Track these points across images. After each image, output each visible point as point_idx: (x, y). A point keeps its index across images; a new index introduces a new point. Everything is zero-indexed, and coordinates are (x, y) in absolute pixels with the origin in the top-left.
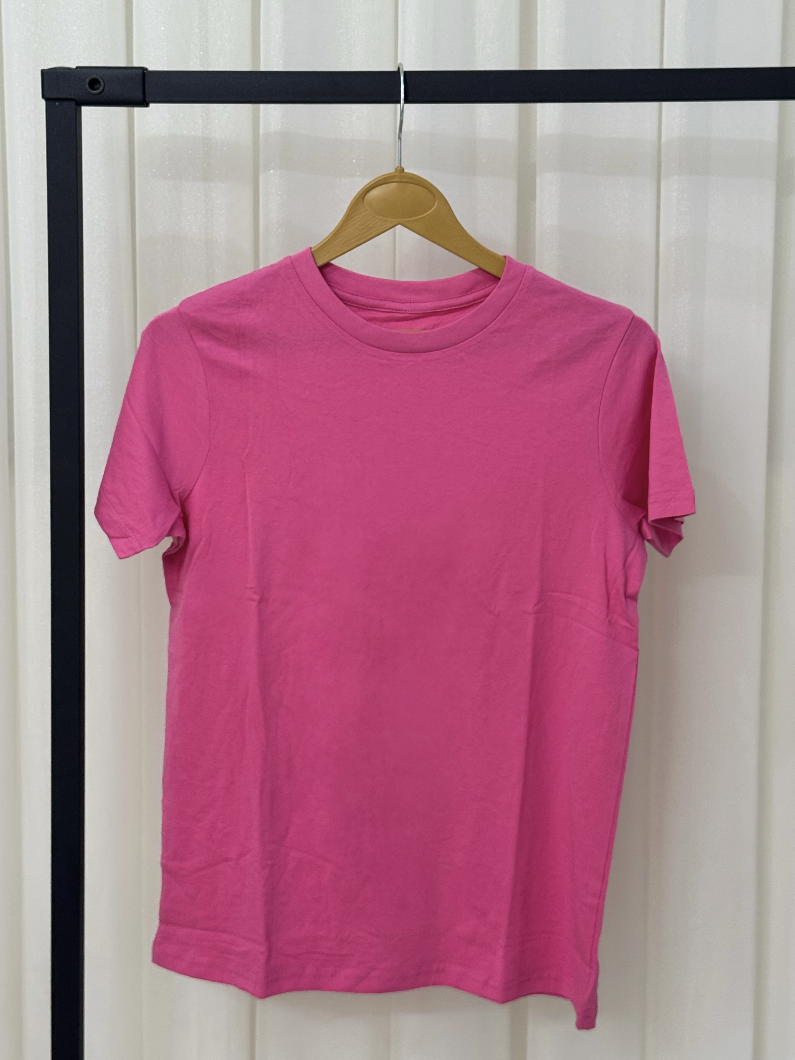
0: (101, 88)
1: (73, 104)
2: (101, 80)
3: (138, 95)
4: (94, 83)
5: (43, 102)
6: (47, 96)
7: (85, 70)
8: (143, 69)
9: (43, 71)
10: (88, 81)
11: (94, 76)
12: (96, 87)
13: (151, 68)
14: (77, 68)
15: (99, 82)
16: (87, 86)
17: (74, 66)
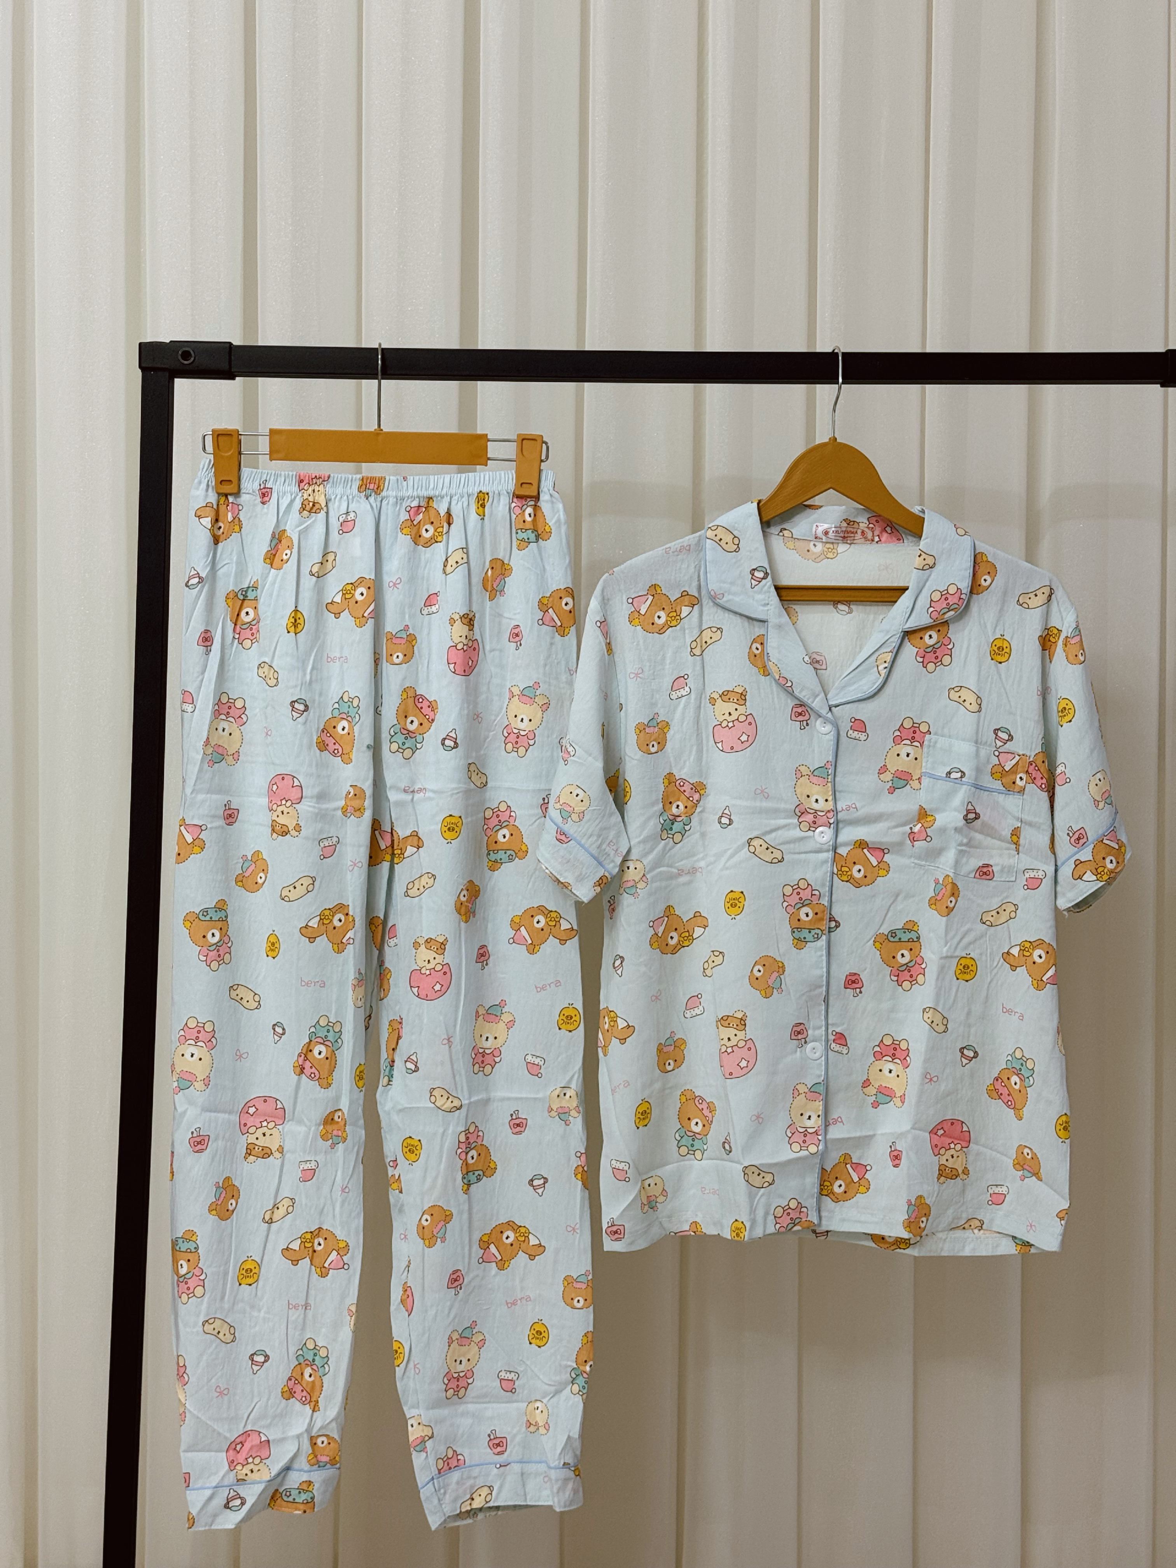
0: (192, 359)
1: (167, 376)
2: (192, 352)
3: (225, 366)
4: (186, 355)
5: (139, 372)
6: (143, 365)
7: (178, 344)
8: (230, 343)
9: (140, 344)
10: (180, 352)
11: (187, 349)
12: (186, 359)
13: (236, 342)
14: (171, 342)
15: (191, 355)
16: (180, 358)
17: (168, 341)
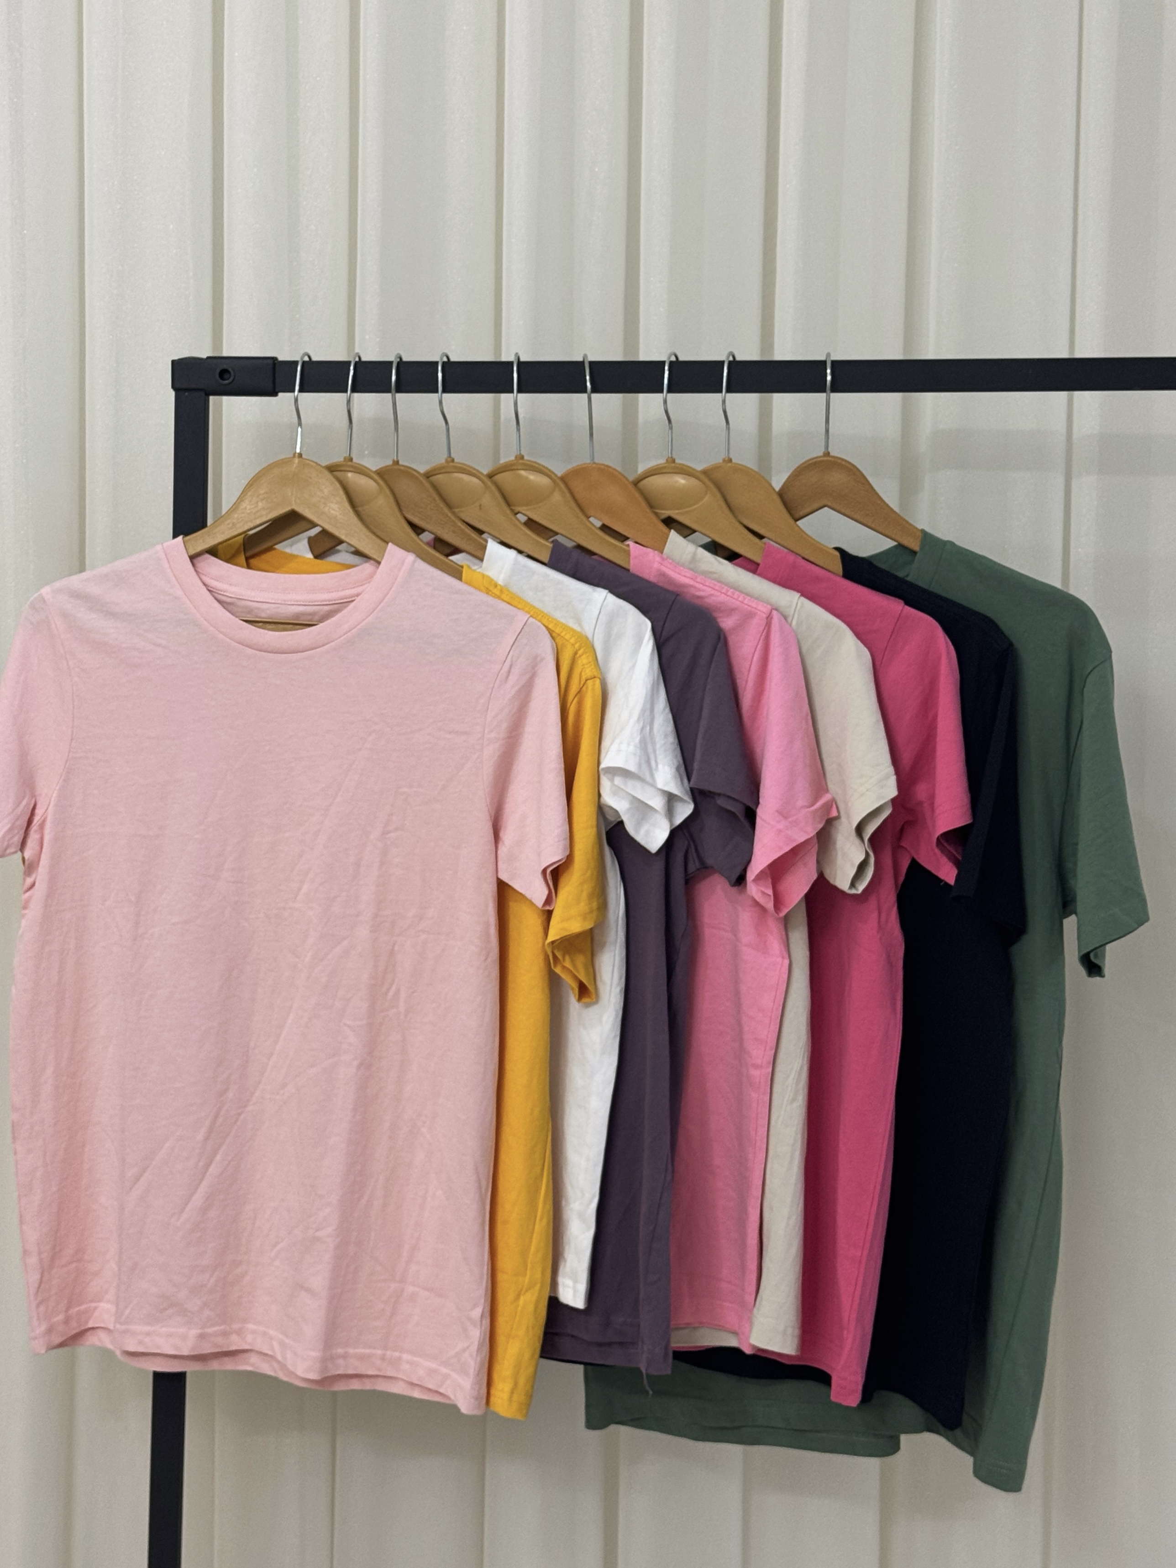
0: (230, 380)
1: (202, 394)
3: (268, 385)
4: (223, 373)
5: (173, 393)
6: (178, 386)
7: (215, 360)
8: (274, 359)
9: (173, 362)
10: (218, 371)
11: (225, 367)
12: (226, 376)
14: (208, 358)
15: (230, 372)
16: (217, 376)
17: (204, 356)
